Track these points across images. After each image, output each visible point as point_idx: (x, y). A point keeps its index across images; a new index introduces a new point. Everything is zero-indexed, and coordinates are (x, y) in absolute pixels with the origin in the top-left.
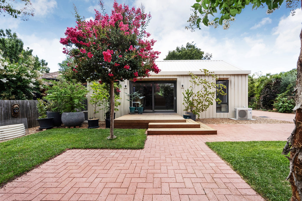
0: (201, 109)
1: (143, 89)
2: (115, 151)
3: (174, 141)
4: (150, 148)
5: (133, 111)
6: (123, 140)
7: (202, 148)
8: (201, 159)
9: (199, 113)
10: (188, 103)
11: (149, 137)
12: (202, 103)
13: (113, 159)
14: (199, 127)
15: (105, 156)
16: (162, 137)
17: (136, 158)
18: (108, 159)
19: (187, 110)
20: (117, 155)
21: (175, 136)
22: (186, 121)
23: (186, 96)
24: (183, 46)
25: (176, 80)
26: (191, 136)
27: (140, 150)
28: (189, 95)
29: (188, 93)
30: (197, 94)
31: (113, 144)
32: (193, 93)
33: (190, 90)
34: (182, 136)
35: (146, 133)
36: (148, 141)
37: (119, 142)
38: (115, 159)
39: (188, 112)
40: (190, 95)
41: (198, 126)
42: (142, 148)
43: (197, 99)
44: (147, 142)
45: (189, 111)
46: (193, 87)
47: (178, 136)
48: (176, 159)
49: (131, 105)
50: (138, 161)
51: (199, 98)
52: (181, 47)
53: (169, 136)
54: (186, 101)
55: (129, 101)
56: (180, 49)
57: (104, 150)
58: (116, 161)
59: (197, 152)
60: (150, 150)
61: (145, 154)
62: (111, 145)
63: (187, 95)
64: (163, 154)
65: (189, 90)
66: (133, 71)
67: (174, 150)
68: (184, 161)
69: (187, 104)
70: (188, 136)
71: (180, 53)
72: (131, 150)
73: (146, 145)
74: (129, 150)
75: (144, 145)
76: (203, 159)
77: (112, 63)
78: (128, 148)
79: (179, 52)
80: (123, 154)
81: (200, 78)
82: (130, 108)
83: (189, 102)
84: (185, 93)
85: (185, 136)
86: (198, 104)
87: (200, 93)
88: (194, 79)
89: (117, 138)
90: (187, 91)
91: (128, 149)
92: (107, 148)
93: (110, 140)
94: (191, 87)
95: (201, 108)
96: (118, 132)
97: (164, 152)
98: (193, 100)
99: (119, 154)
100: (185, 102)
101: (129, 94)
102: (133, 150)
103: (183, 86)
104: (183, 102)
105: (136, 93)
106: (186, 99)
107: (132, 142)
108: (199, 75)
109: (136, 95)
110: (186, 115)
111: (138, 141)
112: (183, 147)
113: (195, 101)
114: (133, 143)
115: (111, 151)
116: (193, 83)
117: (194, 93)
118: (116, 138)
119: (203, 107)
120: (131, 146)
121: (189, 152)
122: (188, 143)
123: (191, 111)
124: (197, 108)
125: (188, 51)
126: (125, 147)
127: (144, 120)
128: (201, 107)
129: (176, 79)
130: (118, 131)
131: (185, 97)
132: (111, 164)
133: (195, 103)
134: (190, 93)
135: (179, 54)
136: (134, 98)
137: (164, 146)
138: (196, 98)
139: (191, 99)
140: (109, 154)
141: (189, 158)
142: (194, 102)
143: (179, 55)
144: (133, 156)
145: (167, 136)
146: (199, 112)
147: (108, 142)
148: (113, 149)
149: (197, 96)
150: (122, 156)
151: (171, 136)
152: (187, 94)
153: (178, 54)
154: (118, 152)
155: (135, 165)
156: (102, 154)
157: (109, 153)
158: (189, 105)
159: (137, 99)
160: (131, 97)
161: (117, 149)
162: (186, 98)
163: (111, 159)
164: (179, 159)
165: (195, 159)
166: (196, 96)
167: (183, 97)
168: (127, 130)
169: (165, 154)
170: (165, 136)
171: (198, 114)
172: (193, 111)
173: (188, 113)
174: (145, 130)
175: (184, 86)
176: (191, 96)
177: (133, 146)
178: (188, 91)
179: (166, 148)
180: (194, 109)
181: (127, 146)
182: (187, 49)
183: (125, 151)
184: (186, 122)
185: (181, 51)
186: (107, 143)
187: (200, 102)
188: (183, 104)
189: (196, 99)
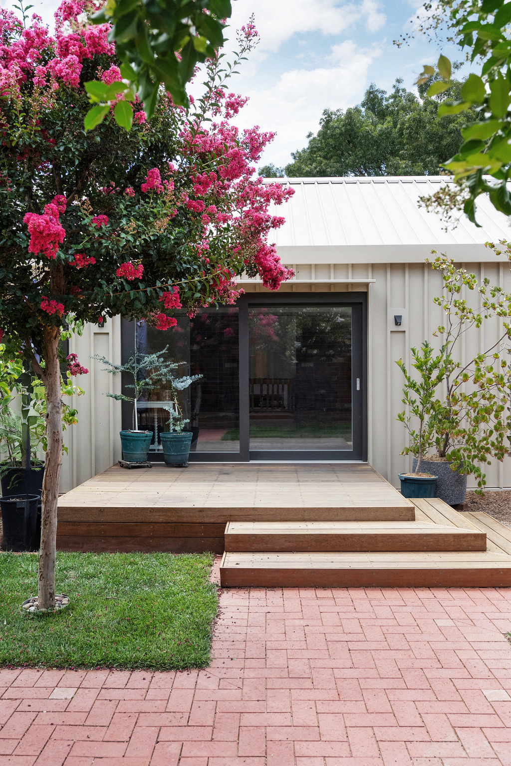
0: (493, 444)
1: (189, 329)
2: (73, 677)
3: (353, 626)
4: (241, 664)
5: (140, 453)
6: (104, 620)
7: (492, 664)
8: (483, 721)
9: (483, 466)
10: (427, 417)
11: (231, 601)
12: (496, 417)
13: (70, 718)
14: (483, 549)
15: (25, 702)
16: (292, 598)
17: (179, 716)
18: (45, 718)
19: (419, 450)
20: (85, 700)
21: (358, 595)
22: (417, 513)
23: (417, 377)
24: (401, 86)
25: (363, 290)
26: (442, 594)
27: (194, 673)
28: (430, 370)
29: (426, 363)
30: (473, 367)
31: (59, 639)
32: (450, 362)
33: (436, 345)
34: (392, 596)
35: (215, 578)
36: (227, 622)
37: (88, 630)
38: (79, 718)
39: (423, 462)
40: (435, 373)
41: (476, 544)
42: (200, 665)
43: (475, 395)
44: (223, 629)
45: (432, 453)
46: (454, 333)
47: (375, 594)
48: (368, 720)
49: (126, 423)
50: (186, 733)
51: (482, 386)
52: (393, 91)
53: (327, 593)
54: (418, 403)
55: (120, 401)
56: (384, 103)
57: (17, 672)
58: (82, 733)
59: (468, 684)
60: (237, 673)
61: (220, 695)
62: (50, 649)
63: (423, 376)
64: (305, 695)
65: (431, 346)
66: (158, 284)
67: (354, 673)
68: (405, 734)
69: (422, 418)
70: (424, 594)
71: (386, 125)
72: (147, 675)
73: (218, 649)
74: (139, 675)
75: (207, 649)
76: (494, 721)
77: (63, 256)
78: (133, 665)
79: (382, 114)
80: (114, 694)
81: (486, 282)
82: (124, 438)
83: (433, 407)
84: (410, 364)
85: (409, 595)
86: (477, 421)
87: (489, 361)
88: (458, 291)
89: (70, 608)
90: (421, 355)
91: (133, 669)
92: (29, 664)
93: (40, 616)
94: (441, 330)
95: (493, 438)
96: (72, 573)
97: (307, 684)
98: (453, 399)
99: (93, 694)
100: (408, 408)
101: (118, 362)
102: (159, 675)
103: (398, 320)
104: (399, 408)
105: (154, 357)
106: (414, 395)
107: (149, 631)
108: (485, 263)
109: (157, 369)
110: (414, 476)
111: (177, 623)
112: (398, 655)
113: (464, 404)
114: (153, 634)
115: (51, 677)
116: (454, 310)
117: (455, 361)
118: (67, 609)
119: (501, 435)
120: (147, 651)
121: (425, 685)
122: (426, 637)
123: (442, 455)
124: (471, 439)
125: (426, 116)
126: (117, 656)
127: (201, 510)
128: (495, 435)
129: (367, 285)
130: (73, 568)
131: (413, 385)
132: (63, 748)
133: (463, 413)
134: (435, 366)
135: (379, 127)
136: (147, 384)
137: (307, 654)
138: (469, 388)
139: (440, 394)
140: (43, 693)
141: (428, 719)
142: (456, 408)
143: (382, 133)
144: (161, 705)
145: (321, 593)
146: (483, 459)
147: (33, 630)
148: (60, 667)
149: (471, 380)
150: (110, 708)
151: (342, 595)
152: (419, 367)
153: (375, 128)
154: (85, 684)
155: (174, 748)
156: (11, 693)
157: (46, 688)
158: (431, 426)
159: (159, 390)
160: (126, 377)
161: (82, 665)
162: (417, 391)
163: (57, 719)
164: (379, 720)
165: (456, 720)
166: (466, 378)
167: (399, 381)
168: (116, 558)
169: (314, 695)
170: (307, 594)
171: (477, 470)
172: (454, 453)
173: (426, 466)
174: (206, 558)
175: (404, 321)
176: (439, 379)
177: (155, 652)
178: (427, 351)
179: (319, 663)
180: (457, 444)
181: (127, 653)
182: (421, 102)
183: (119, 677)
184: (413, 519)
185: (392, 112)
186: (29, 634)
187: (488, 411)
188: (401, 419)
189: (469, 392)
